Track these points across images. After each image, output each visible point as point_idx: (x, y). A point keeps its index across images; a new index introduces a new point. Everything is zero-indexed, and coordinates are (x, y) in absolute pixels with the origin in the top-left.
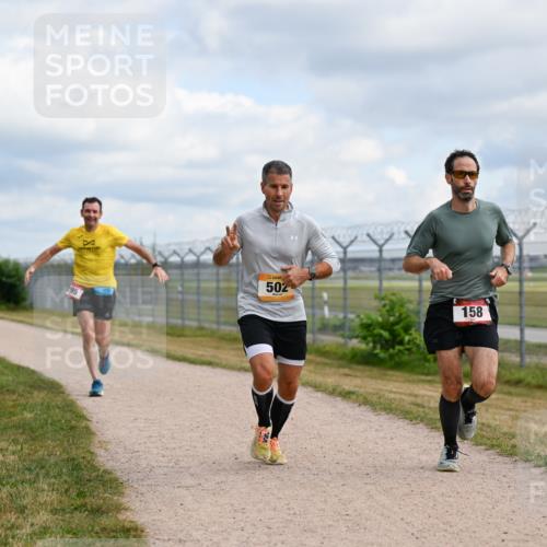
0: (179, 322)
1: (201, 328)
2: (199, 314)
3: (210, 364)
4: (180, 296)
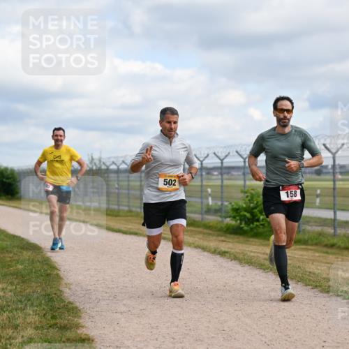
0: (116, 207)
1: (130, 211)
2: (129, 202)
4: (117, 191)
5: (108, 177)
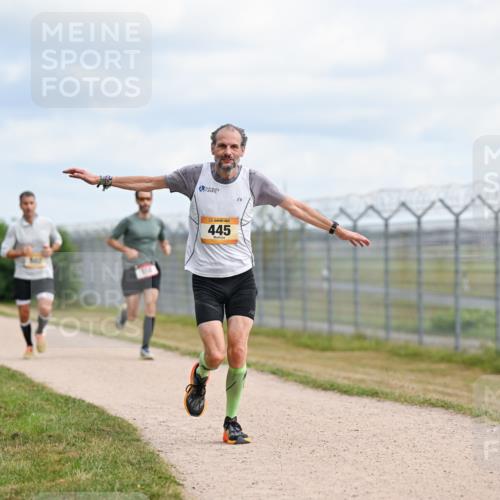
0: (324, 326)
1: (360, 337)
2: (356, 313)
3: (374, 394)
4: (325, 285)
5: (303, 250)
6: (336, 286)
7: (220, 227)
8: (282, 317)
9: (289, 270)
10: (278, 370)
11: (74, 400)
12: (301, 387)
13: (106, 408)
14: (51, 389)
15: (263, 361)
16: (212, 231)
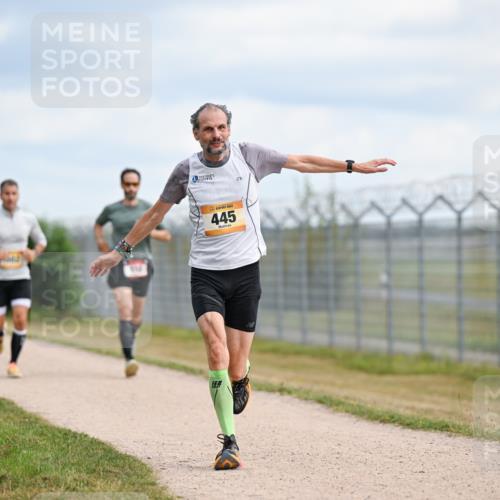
0: (382, 345)
1: (427, 357)
2: (421, 328)
3: (443, 428)
4: (384, 293)
5: (356, 250)
6: (398, 294)
7: (224, 214)
8: (331, 333)
9: (339, 276)
10: (325, 397)
11: (75, 435)
12: (354, 418)
13: (115, 444)
14: (46, 421)
15: (307, 386)
16: (215, 220)
